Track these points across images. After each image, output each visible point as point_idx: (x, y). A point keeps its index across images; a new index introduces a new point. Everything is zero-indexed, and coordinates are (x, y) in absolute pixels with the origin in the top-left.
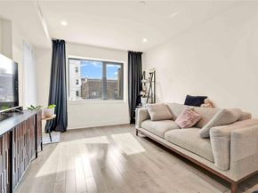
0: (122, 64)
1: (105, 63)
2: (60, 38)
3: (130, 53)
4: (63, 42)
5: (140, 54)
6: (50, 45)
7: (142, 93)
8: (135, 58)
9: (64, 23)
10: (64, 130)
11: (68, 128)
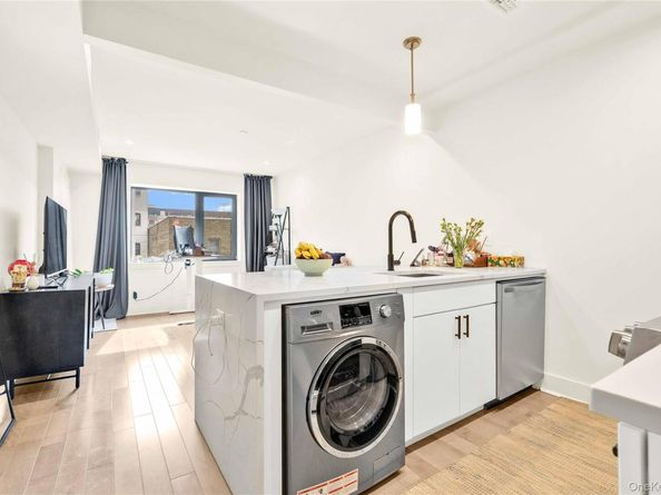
0: (234, 197)
1: (200, 196)
2: (117, 155)
3: (249, 179)
4: (122, 162)
5: (268, 179)
6: (99, 167)
7: (270, 249)
8: (258, 186)
9: (129, 142)
10: (122, 317)
11: (128, 314)
